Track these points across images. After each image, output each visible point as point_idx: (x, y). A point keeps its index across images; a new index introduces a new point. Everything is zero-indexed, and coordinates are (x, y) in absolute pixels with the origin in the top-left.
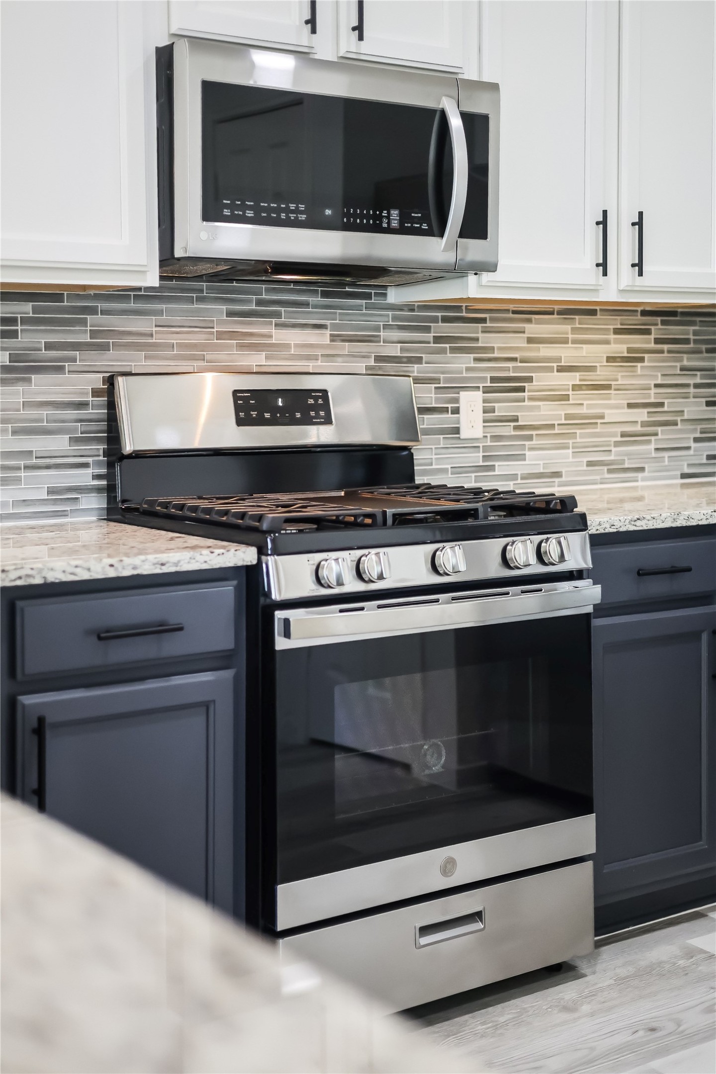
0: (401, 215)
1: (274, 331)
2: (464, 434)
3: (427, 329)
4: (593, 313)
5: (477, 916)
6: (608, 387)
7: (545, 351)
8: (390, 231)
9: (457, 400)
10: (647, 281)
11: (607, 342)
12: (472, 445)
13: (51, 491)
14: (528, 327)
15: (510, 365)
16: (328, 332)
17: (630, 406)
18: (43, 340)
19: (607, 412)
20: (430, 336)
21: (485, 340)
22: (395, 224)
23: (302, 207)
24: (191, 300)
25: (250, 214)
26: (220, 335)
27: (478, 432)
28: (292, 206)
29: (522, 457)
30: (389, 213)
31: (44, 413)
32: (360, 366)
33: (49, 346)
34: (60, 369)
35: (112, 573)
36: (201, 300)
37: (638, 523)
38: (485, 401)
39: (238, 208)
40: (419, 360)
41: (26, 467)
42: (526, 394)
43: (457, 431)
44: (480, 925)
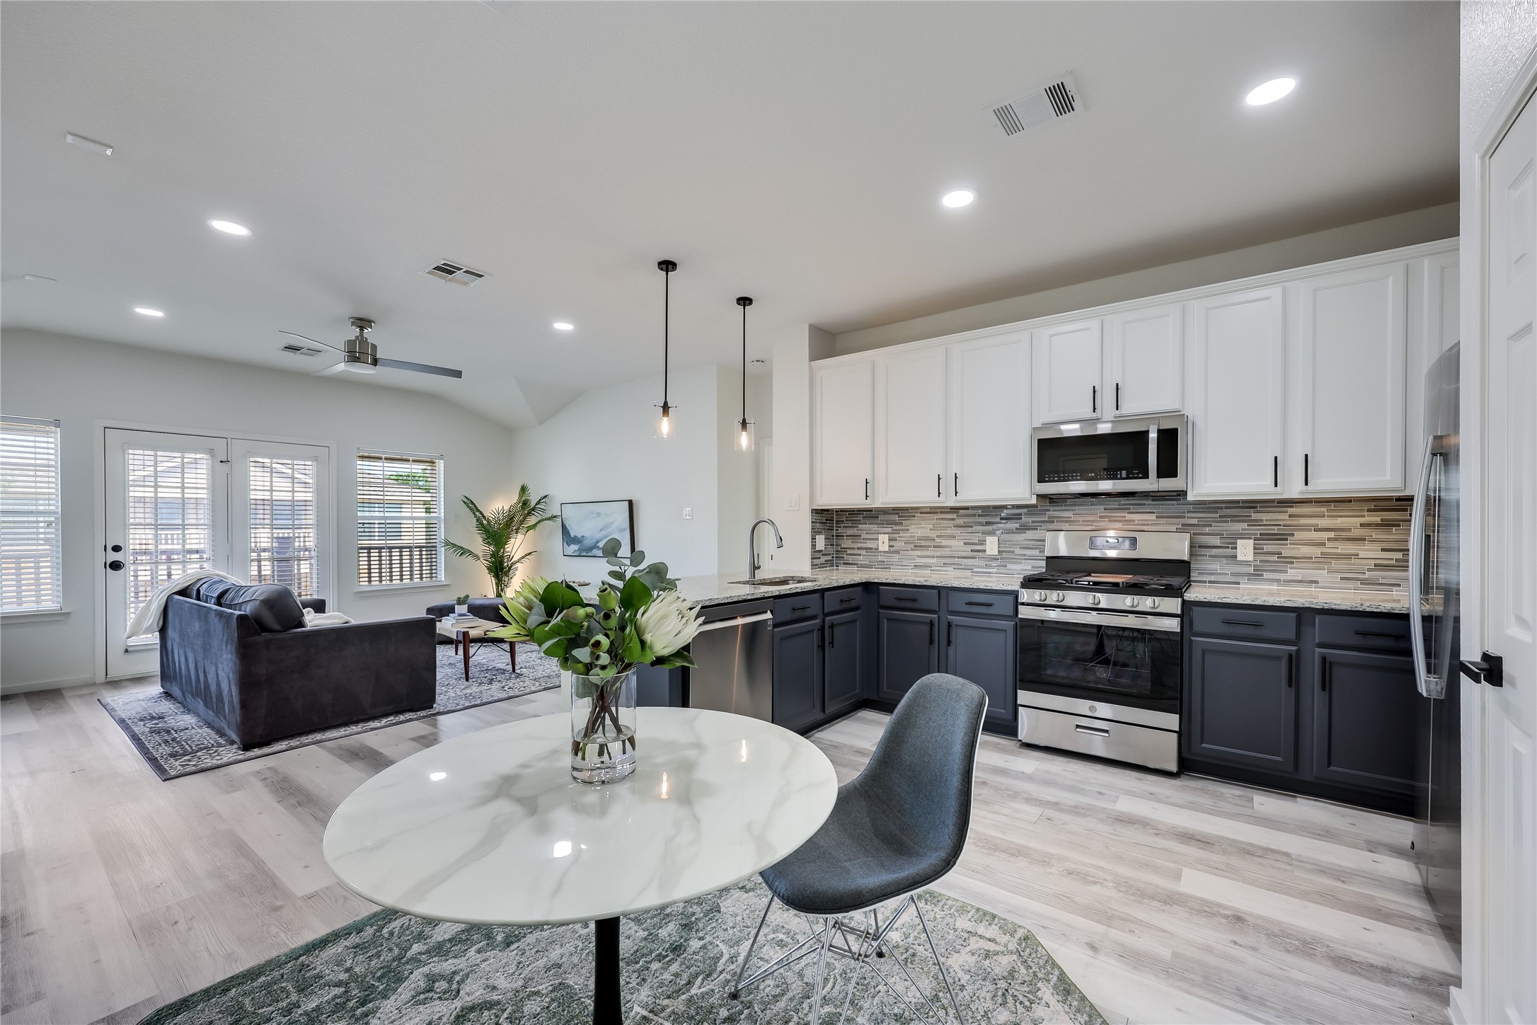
0: (1127, 473)
1: (1126, 515)
2: (1238, 559)
3: (1217, 513)
4: (1350, 501)
5: (1106, 731)
6: (1364, 540)
7: (1303, 521)
8: (1121, 478)
9: (1236, 543)
10: (1311, 487)
11: (1364, 516)
12: (1247, 563)
13: (1033, 567)
14: (1289, 509)
15: (1276, 528)
16: (1155, 515)
17: (1382, 550)
18: (1030, 520)
19: (1360, 552)
20: (1217, 515)
21: (1254, 516)
22: (1124, 476)
23: (1079, 474)
24: (1088, 505)
25: (1056, 479)
26: (1100, 517)
27: (1250, 557)
28: (1074, 475)
29: (1286, 572)
30: (1121, 473)
31: (1031, 543)
32: (1173, 528)
33: (1033, 522)
34: (1037, 529)
35: (971, 587)
36: (1094, 505)
37: (1224, 599)
38: (1254, 544)
39: (1051, 477)
40: (1211, 526)
41: (1024, 559)
42: (1288, 542)
43: (1236, 557)
44: (1107, 735)
